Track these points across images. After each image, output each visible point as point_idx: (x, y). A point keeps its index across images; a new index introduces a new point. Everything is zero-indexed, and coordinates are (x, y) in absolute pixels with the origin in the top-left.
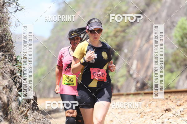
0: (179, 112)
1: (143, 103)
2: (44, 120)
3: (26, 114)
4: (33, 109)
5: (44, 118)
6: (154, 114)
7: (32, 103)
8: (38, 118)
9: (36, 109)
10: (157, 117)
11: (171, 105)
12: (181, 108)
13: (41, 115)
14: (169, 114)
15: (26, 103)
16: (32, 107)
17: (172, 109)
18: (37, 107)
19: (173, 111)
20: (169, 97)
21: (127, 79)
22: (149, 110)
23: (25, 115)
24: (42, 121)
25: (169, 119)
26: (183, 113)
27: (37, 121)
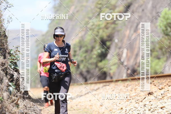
0: (161, 95)
1: (129, 88)
2: (34, 108)
3: (17, 102)
4: (24, 98)
5: (35, 106)
6: (139, 98)
7: (23, 93)
8: (29, 106)
9: (26, 97)
10: (141, 100)
11: (154, 89)
12: (162, 91)
13: (32, 103)
14: (151, 97)
15: (17, 93)
16: (23, 96)
17: (154, 93)
18: (27, 96)
19: (155, 94)
20: (153, 81)
21: (119, 66)
22: (135, 94)
23: (16, 104)
24: (32, 109)
25: (150, 102)
26: (163, 95)
27: (27, 108)
